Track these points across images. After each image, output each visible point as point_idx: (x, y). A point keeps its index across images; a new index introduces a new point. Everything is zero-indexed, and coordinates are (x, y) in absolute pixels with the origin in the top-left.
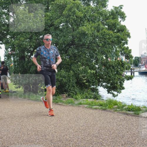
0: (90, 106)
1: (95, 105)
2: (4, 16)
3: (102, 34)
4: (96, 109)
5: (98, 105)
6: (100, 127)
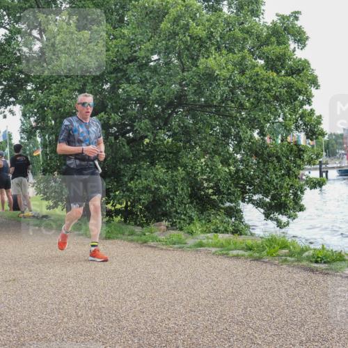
0: (224, 251)
2: (20, 39)
3: (251, 78)
4: (237, 257)
5: (242, 249)
6: (249, 301)
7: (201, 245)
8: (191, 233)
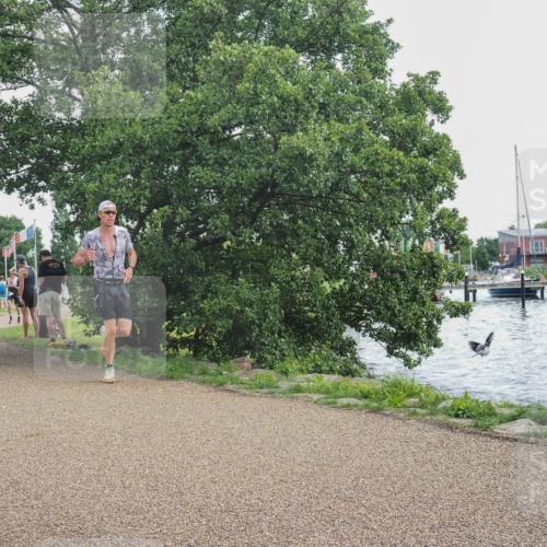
0: (330, 397)
1: (346, 396)
3: (368, 159)
4: (348, 407)
7: (298, 390)
8: (285, 373)
